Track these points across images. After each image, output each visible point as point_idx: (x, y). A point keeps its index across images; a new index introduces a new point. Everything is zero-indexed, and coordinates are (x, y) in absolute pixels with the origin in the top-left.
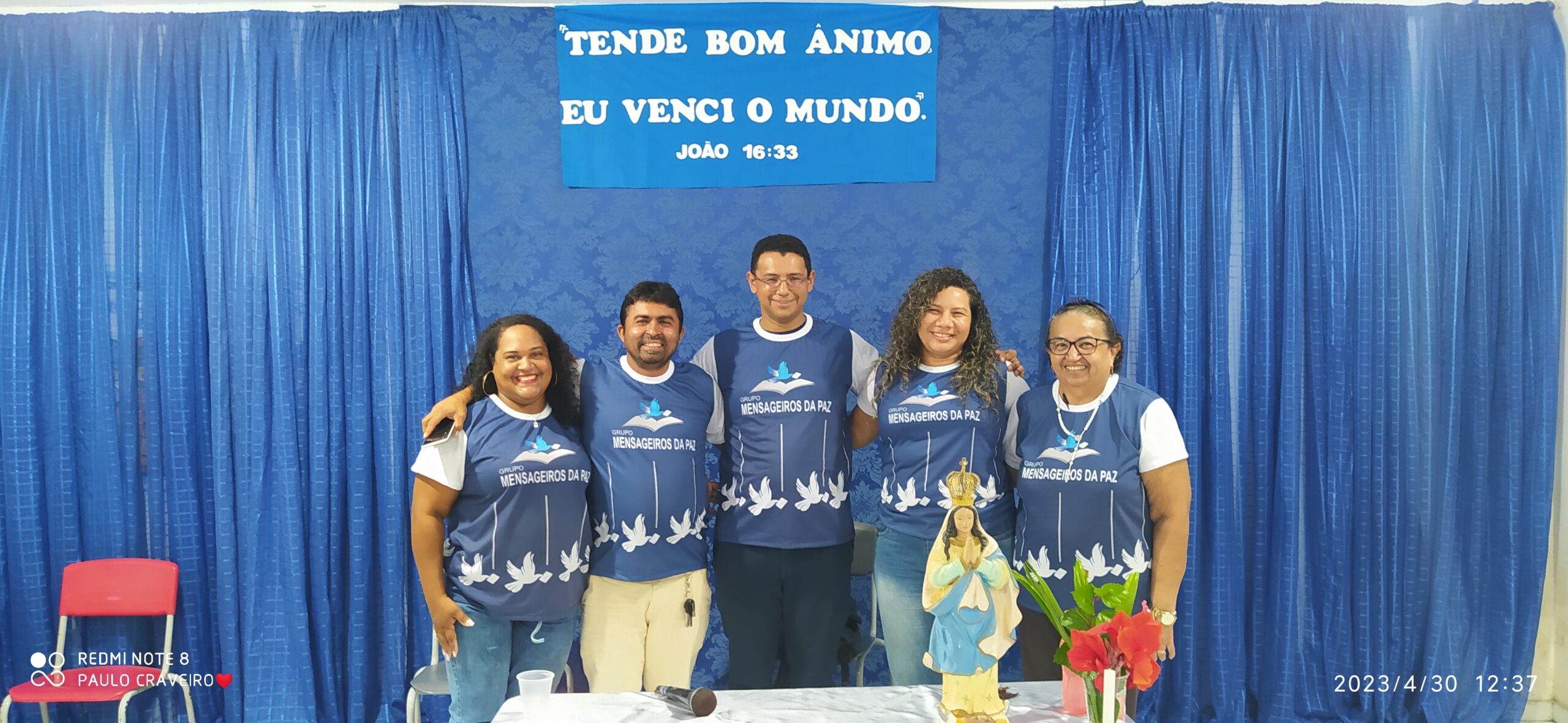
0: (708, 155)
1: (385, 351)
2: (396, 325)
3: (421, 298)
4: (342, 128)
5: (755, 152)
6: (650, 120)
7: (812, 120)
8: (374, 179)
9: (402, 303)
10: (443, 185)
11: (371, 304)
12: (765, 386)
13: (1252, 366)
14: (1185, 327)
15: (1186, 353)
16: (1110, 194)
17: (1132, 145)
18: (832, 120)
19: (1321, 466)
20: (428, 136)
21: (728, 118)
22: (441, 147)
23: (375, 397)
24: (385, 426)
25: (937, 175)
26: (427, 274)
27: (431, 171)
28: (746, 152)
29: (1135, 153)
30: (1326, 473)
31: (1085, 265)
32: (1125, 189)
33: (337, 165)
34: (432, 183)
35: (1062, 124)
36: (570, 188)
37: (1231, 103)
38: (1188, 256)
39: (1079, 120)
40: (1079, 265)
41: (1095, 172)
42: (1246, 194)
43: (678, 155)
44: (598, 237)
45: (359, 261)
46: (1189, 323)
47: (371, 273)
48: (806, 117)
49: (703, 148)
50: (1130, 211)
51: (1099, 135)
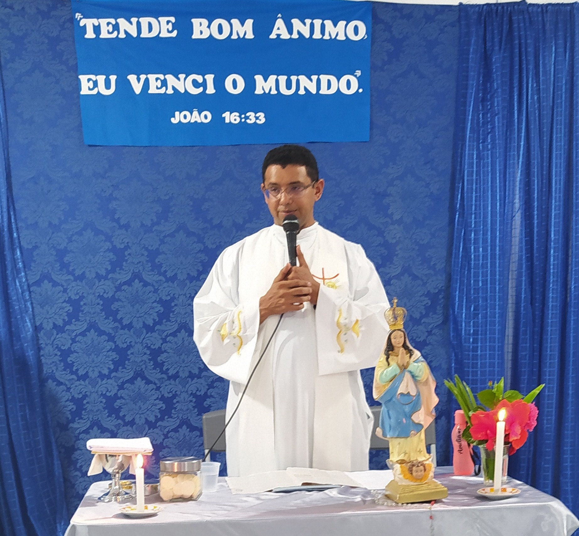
0: (196, 120)
5: (231, 118)
6: (150, 91)
7: (276, 93)
17: (516, 112)
18: (291, 92)
21: (211, 90)
25: (371, 137)
28: (225, 119)
29: (518, 119)
31: (480, 205)
35: (465, 96)
36: (89, 146)
38: (556, 198)
39: (477, 93)
40: (475, 205)
41: (488, 133)
43: (173, 120)
44: (113, 186)
46: (555, 248)
48: (271, 89)
49: (191, 115)
50: (514, 163)
51: (492, 105)
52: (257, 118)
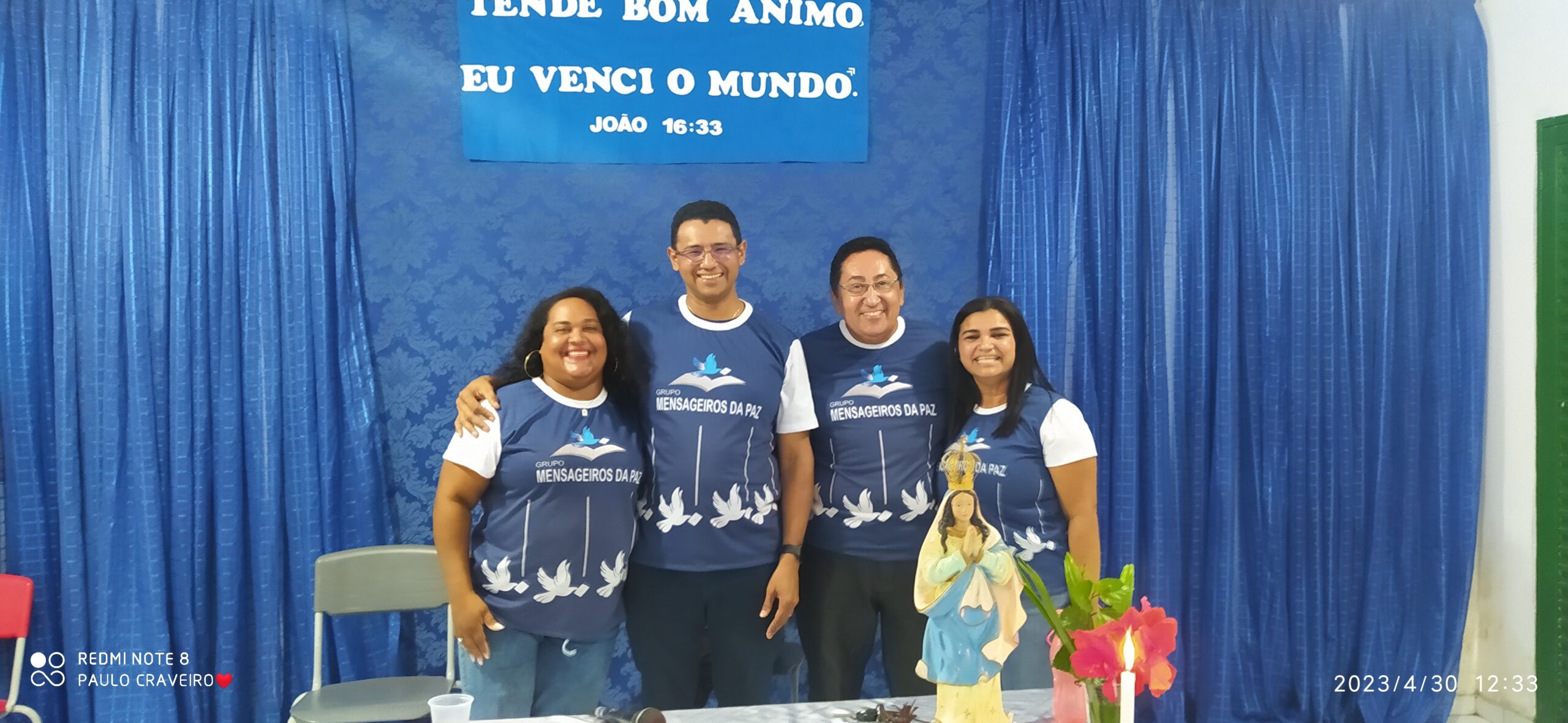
0: (625, 128)
1: (258, 339)
2: (272, 309)
3: (300, 279)
4: (210, 89)
5: (675, 126)
6: (561, 89)
7: (738, 94)
8: (247, 146)
9: (278, 285)
10: (326, 154)
11: (242, 286)
12: (688, 379)
13: (1188, 357)
14: (1123, 317)
15: (1123, 344)
16: (1047, 179)
17: (1069, 127)
18: (759, 94)
19: (1256, 460)
20: (309, 101)
21: (647, 88)
22: (324, 112)
23: (246, 391)
24: (259, 424)
25: (869, 156)
26: (308, 254)
27: (313, 138)
28: (666, 127)
29: (1072, 136)
30: (1261, 468)
31: (1022, 251)
32: (1062, 174)
33: (204, 130)
34: (313, 152)
35: (998, 104)
36: (472, 161)
37: (1167, 88)
38: (1125, 243)
39: (1015, 101)
40: (1016, 252)
41: (1032, 155)
42: (1182, 183)
43: (593, 128)
44: (503, 216)
45: (229, 238)
46: (1126, 313)
47: (242, 251)
48: (730, 90)
49: (619, 121)
50: (1068, 196)
51: (1036, 117)
52: (711, 128)
